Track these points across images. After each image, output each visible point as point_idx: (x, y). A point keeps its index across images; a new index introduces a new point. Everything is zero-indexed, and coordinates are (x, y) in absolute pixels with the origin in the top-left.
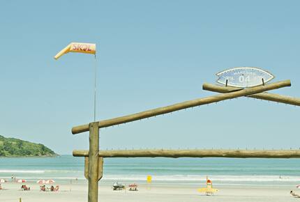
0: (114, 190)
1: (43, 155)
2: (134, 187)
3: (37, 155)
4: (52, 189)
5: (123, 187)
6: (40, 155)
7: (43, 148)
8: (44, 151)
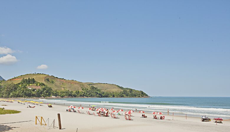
0: (203, 121)
1: (142, 96)
2: (219, 120)
3: (139, 97)
4: (161, 118)
5: (209, 120)
6: (141, 96)
7: (142, 93)
8: (143, 94)
